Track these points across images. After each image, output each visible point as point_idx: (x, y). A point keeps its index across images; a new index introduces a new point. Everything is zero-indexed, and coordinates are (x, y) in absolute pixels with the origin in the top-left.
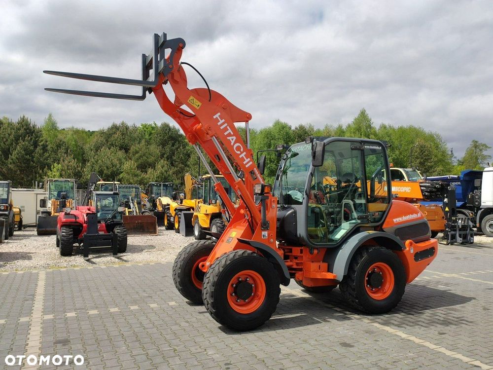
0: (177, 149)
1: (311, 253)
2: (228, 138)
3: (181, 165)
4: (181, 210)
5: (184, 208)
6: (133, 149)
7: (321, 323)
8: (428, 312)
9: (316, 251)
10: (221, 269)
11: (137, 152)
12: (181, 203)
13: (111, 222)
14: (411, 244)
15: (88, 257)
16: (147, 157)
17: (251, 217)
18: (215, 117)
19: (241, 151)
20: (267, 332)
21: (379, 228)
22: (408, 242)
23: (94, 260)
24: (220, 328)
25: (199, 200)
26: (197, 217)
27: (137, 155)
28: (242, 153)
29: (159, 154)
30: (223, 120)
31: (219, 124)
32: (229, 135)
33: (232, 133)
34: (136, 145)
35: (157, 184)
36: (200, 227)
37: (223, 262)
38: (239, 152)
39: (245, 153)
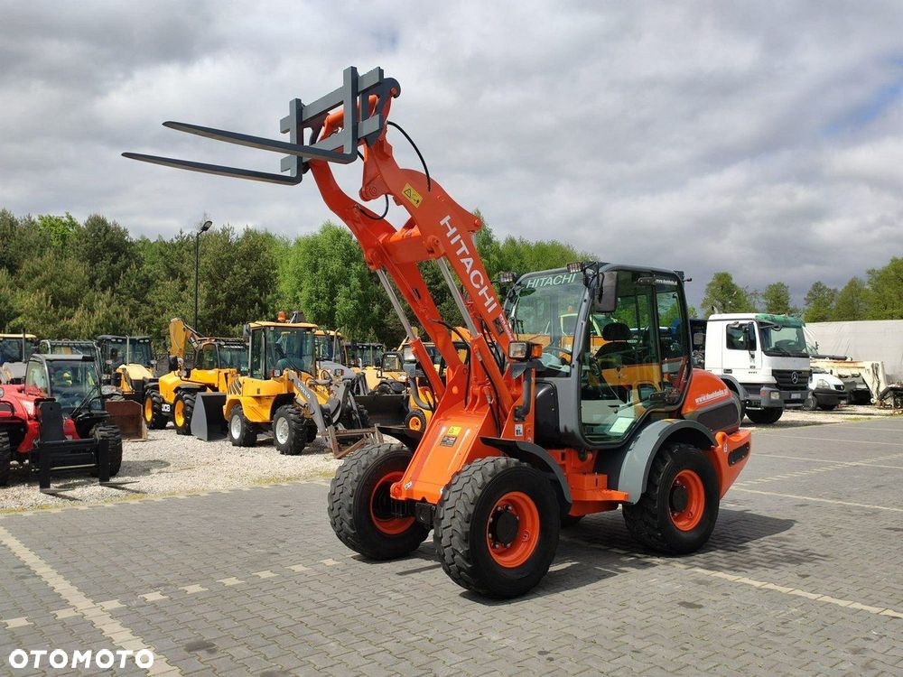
0: (124, 268)
1: (583, 459)
2: (462, 261)
3: (132, 301)
4: (188, 390)
5: (197, 385)
6: (26, 266)
7: (616, 575)
8: (753, 546)
9: (590, 456)
10: (478, 492)
11: (36, 273)
12: (188, 376)
13: (86, 415)
14: (724, 438)
15: (49, 487)
16: (61, 285)
17: (497, 399)
18: (442, 223)
19: (480, 284)
20: (548, 597)
21: (677, 414)
22: (719, 435)
23: (69, 493)
24: (463, 595)
25: (227, 370)
26: (237, 403)
27: (36, 279)
28: (482, 287)
29: (87, 278)
30: (455, 229)
31: (449, 235)
32: (464, 255)
33: (468, 253)
34: (35, 259)
35: (117, 339)
36: (246, 422)
37: (479, 479)
38: (477, 286)
39: (486, 288)
